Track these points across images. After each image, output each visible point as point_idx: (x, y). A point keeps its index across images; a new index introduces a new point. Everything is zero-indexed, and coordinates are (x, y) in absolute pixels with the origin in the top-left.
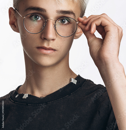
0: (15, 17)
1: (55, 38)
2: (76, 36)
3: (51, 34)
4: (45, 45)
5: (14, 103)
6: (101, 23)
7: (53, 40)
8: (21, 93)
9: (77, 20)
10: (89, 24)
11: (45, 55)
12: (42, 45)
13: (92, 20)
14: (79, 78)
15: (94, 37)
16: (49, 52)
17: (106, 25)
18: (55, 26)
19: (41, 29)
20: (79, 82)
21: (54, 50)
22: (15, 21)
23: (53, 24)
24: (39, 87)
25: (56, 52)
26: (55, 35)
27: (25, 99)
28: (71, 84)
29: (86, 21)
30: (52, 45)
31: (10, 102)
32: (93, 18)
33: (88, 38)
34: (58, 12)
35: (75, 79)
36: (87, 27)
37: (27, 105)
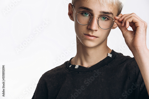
0: (72, 10)
1: (97, 30)
2: (113, 27)
3: (94, 26)
4: (90, 34)
5: (69, 71)
6: (133, 21)
7: (96, 31)
8: (74, 64)
9: (113, 18)
10: (124, 22)
11: (90, 40)
12: (88, 33)
13: (125, 19)
14: (113, 52)
15: (127, 30)
16: (92, 38)
17: (136, 22)
18: (98, 21)
19: (88, 22)
20: (113, 55)
21: (97, 37)
22: (71, 13)
23: (97, 20)
24: (86, 60)
25: (97, 38)
26: (98, 27)
27: (76, 69)
28: (108, 57)
29: (121, 20)
30: (95, 34)
31: (66, 70)
32: (126, 16)
33: (122, 32)
34: (101, 12)
35: (111, 53)
36: (123, 25)
37: (78, 73)
